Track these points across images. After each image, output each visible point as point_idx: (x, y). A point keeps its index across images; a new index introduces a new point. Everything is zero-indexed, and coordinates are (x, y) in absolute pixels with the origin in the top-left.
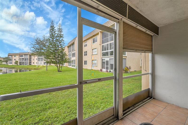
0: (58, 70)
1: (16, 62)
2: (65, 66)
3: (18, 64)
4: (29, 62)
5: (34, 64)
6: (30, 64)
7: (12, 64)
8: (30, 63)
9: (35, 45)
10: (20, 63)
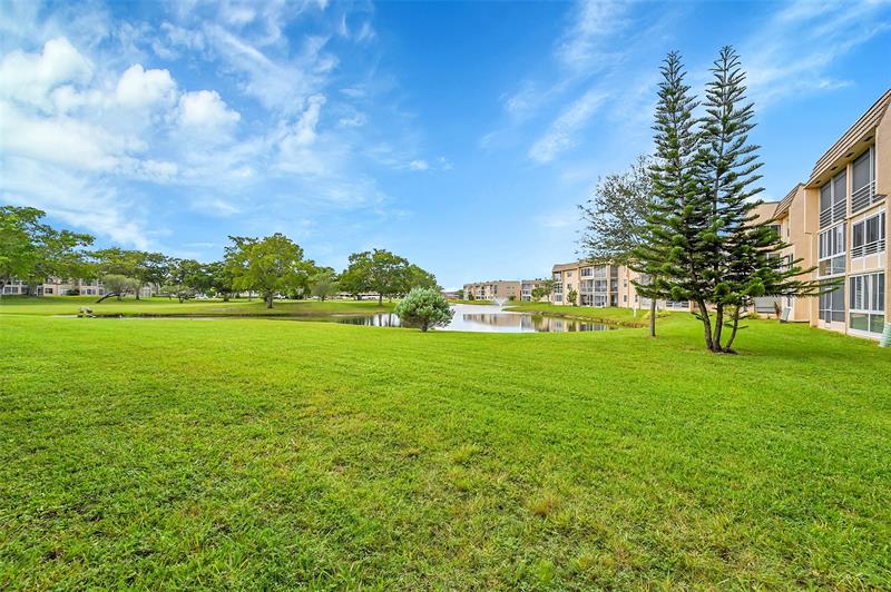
0: (709, 340)
1: (572, 296)
2: (791, 317)
3: (578, 302)
4: (608, 294)
5: (625, 305)
6: (612, 305)
7: (561, 303)
8: (613, 298)
9: (601, 216)
10: (582, 296)
